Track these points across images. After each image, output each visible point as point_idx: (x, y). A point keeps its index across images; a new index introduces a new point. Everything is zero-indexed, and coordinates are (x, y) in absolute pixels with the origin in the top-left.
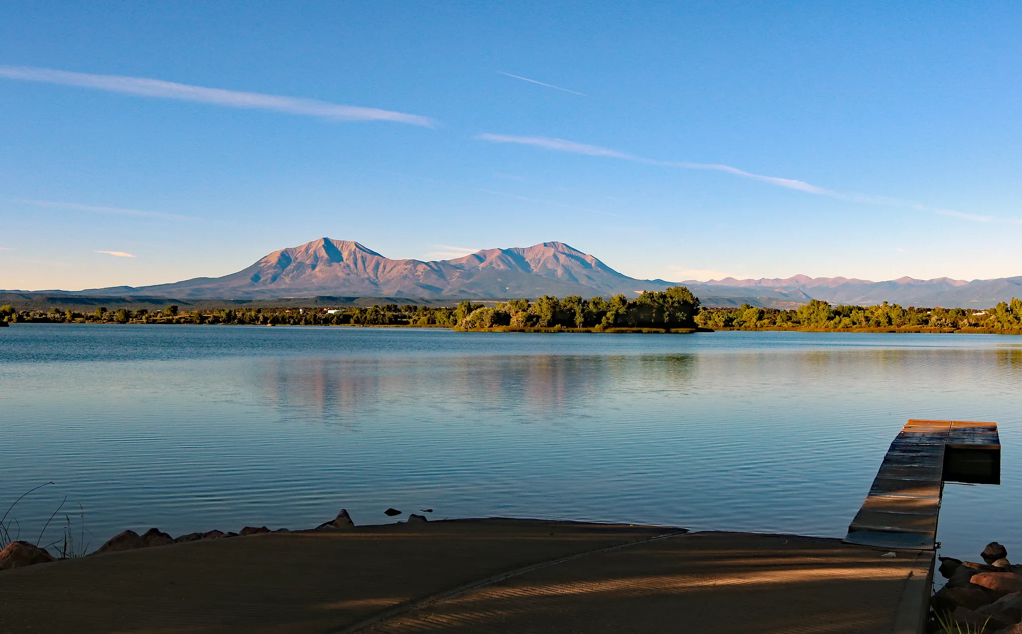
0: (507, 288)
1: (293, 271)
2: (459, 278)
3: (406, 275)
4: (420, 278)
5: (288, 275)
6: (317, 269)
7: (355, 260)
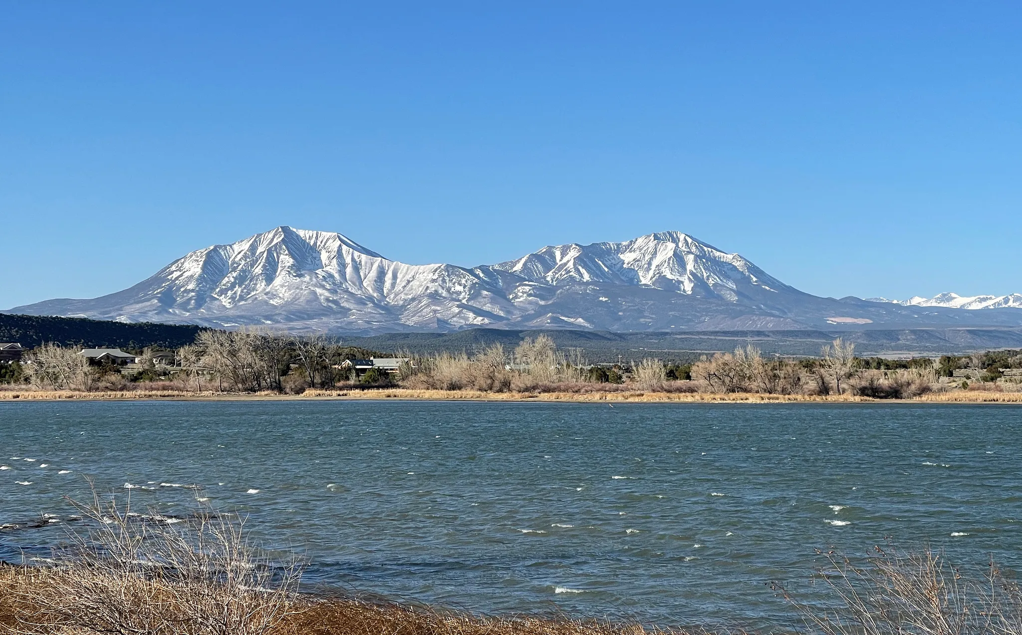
0: (620, 313)
1: (233, 286)
2: (530, 295)
3: (436, 291)
4: (461, 297)
5: (223, 292)
6: (278, 281)
7: (342, 266)
